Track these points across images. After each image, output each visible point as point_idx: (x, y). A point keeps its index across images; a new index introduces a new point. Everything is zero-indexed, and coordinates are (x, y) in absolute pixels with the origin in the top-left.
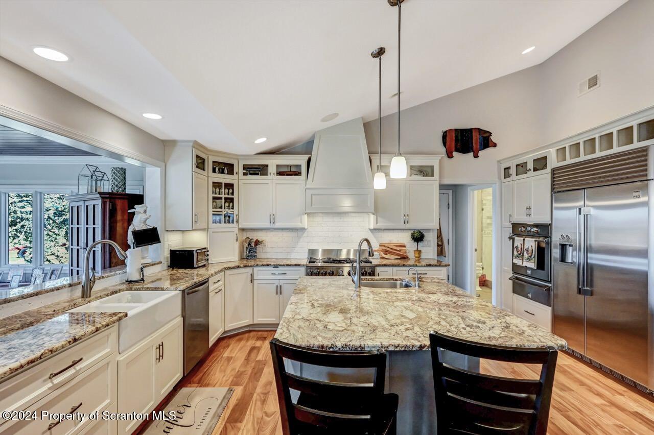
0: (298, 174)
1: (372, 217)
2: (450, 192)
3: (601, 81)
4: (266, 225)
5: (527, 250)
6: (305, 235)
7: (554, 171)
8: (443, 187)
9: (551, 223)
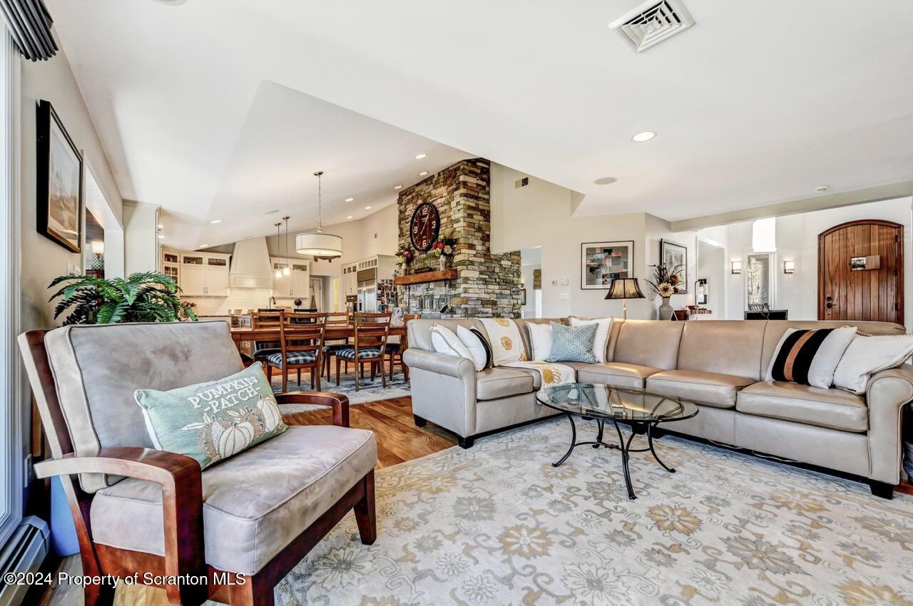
0: (225, 264)
1: (271, 291)
2: (321, 279)
3: (378, 236)
4: (201, 293)
6: (227, 300)
7: (358, 272)
8: (311, 276)
9: (357, 295)
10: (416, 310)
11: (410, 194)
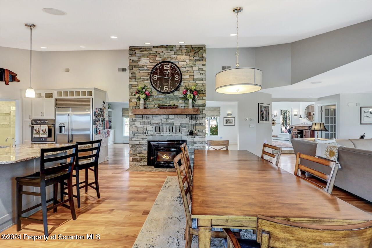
3: (71, 71)
5: (42, 130)
7: (57, 100)
9: (55, 119)
10: (152, 133)
11: (145, 51)
